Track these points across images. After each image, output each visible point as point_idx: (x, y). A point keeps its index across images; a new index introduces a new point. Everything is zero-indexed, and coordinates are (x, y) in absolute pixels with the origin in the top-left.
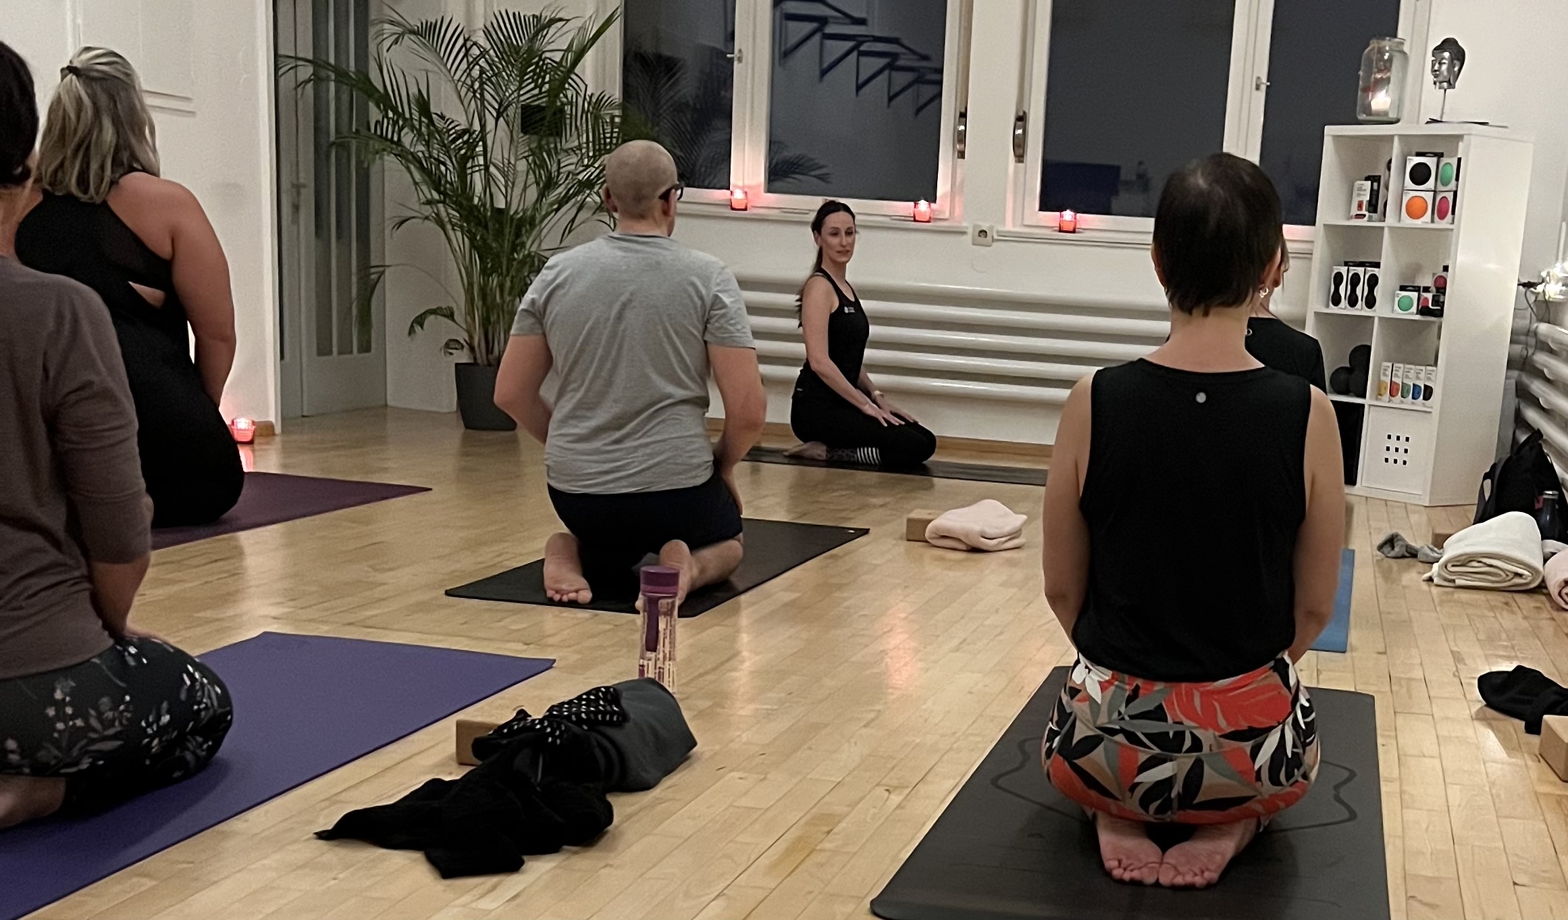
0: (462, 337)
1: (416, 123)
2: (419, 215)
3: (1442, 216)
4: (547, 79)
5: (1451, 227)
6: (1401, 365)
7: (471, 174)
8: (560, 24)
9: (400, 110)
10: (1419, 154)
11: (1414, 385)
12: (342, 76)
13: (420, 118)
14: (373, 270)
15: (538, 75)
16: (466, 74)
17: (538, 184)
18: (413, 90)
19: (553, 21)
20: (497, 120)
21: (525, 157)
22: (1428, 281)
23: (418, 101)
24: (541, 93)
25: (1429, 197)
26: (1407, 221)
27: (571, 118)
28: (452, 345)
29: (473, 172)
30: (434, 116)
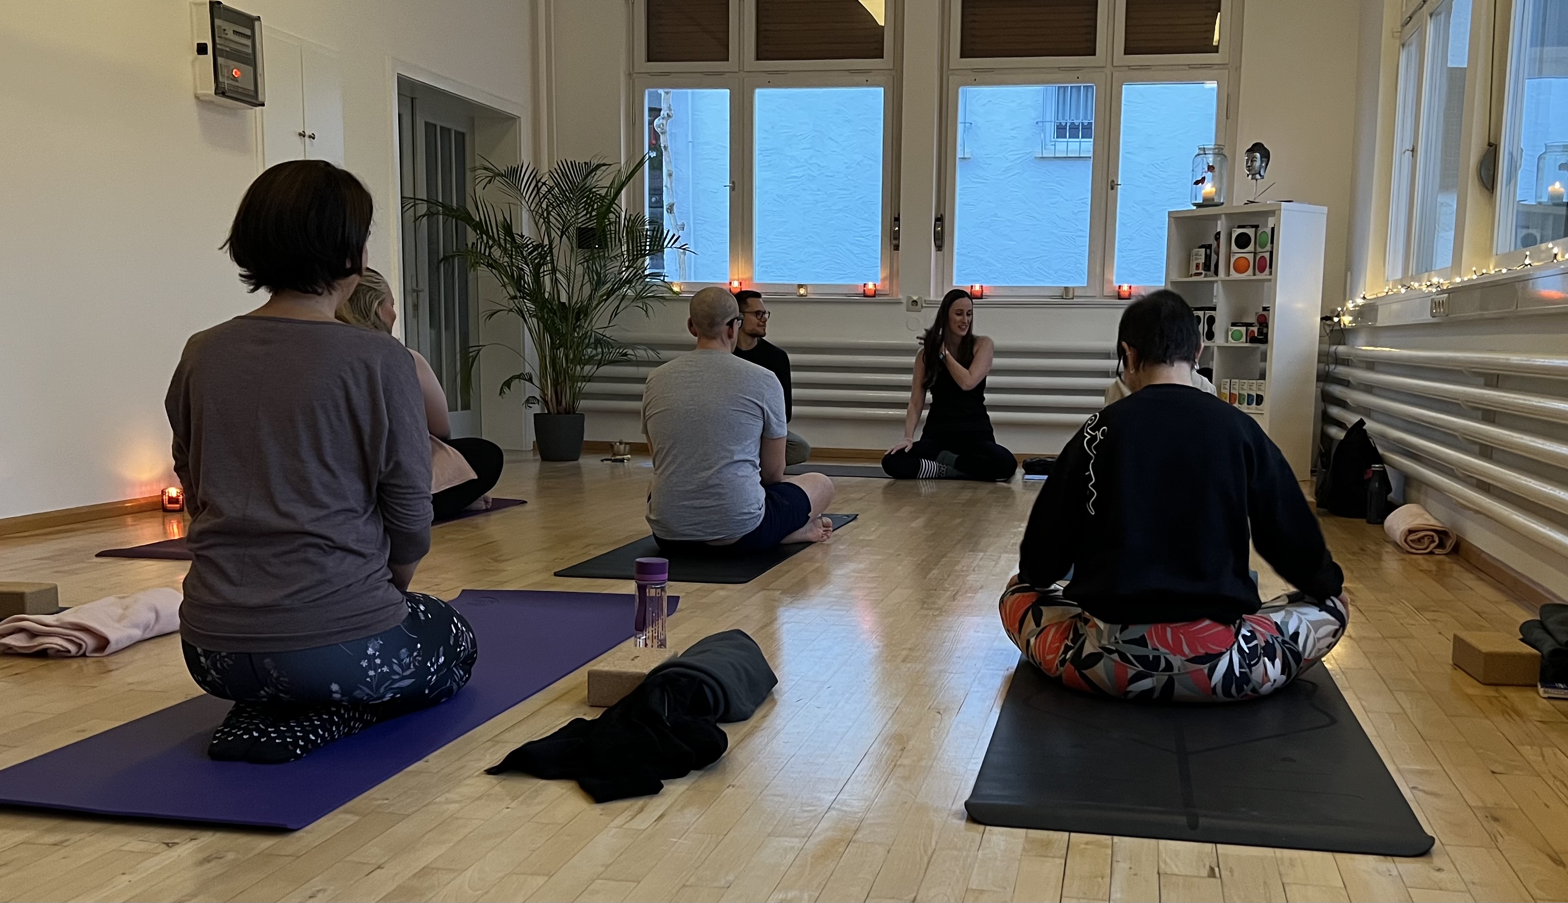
0: (537, 394)
1: (502, 242)
2: (504, 308)
3: (1262, 270)
4: (595, 206)
5: (1269, 277)
6: (1237, 381)
7: (543, 276)
8: (603, 168)
9: (491, 234)
10: (1239, 227)
11: (1248, 395)
12: (449, 211)
13: (505, 237)
14: (471, 350)
15: (589, 205)
16: (538, 206)
17: (591, 284)
18: (500, 218)
19: (598, 166)
20: (561, 238)
21: (581, 264)
22: (1252, 319)
23: (504, 226)
24: (591, 216)
25: (1250, 257)
26: (1235, 275)
27: (615, 234)
28: (530, 400)
29: (544, 275)
30: (515, 235)
